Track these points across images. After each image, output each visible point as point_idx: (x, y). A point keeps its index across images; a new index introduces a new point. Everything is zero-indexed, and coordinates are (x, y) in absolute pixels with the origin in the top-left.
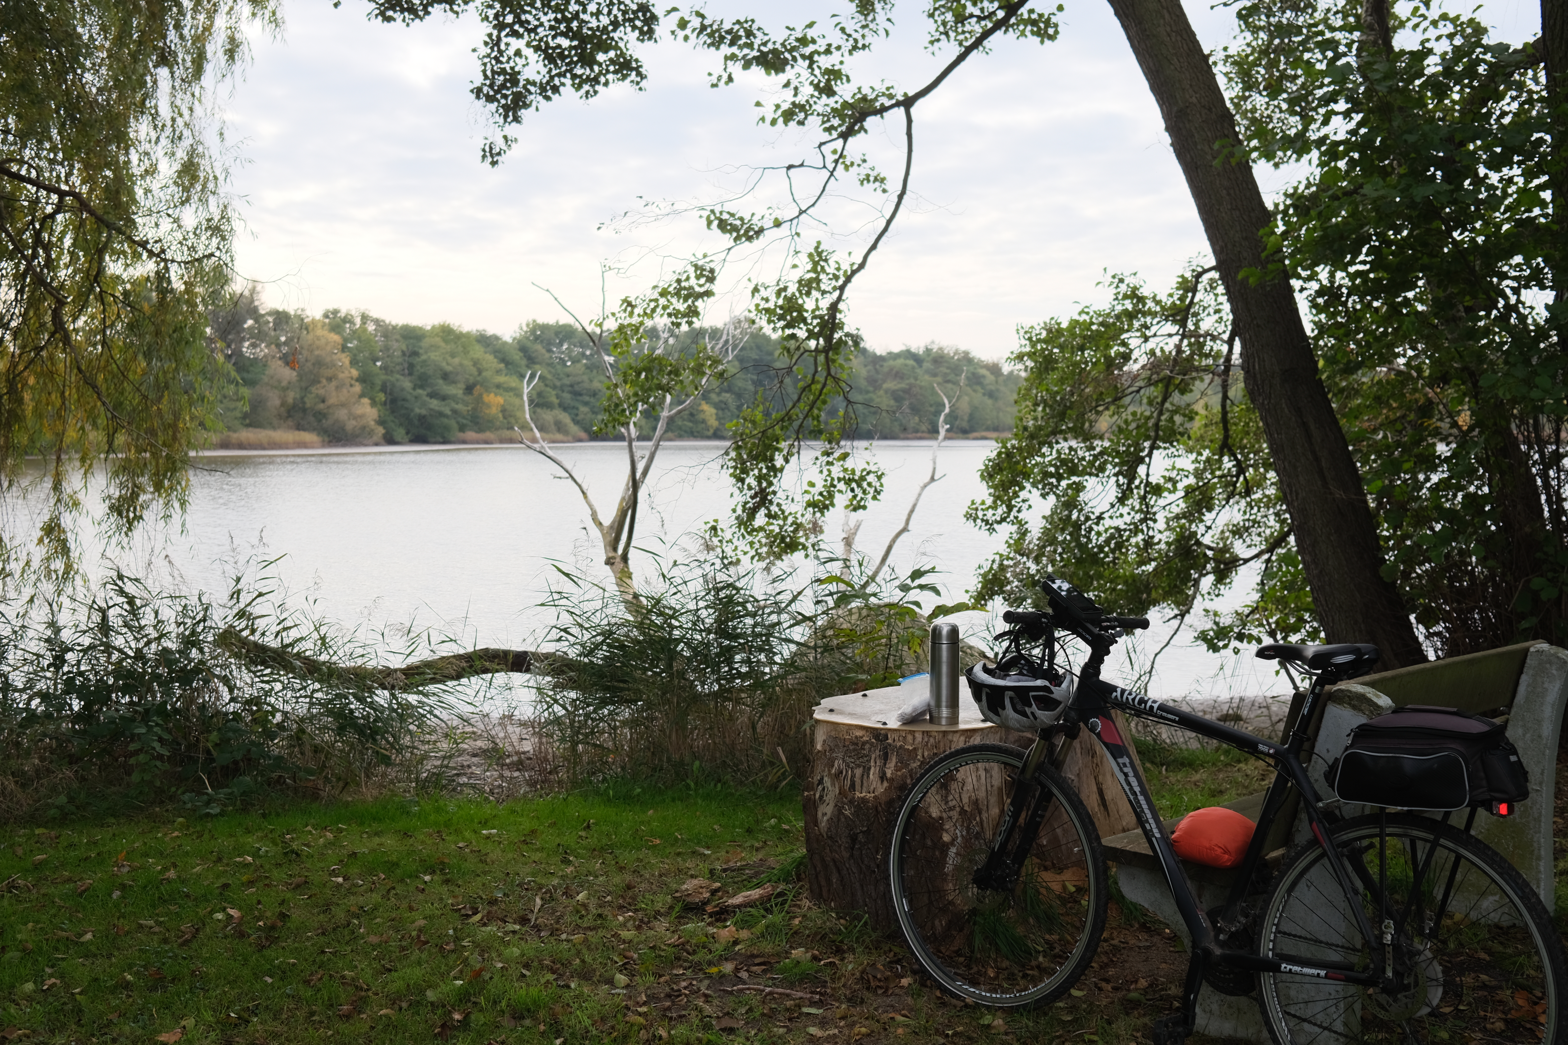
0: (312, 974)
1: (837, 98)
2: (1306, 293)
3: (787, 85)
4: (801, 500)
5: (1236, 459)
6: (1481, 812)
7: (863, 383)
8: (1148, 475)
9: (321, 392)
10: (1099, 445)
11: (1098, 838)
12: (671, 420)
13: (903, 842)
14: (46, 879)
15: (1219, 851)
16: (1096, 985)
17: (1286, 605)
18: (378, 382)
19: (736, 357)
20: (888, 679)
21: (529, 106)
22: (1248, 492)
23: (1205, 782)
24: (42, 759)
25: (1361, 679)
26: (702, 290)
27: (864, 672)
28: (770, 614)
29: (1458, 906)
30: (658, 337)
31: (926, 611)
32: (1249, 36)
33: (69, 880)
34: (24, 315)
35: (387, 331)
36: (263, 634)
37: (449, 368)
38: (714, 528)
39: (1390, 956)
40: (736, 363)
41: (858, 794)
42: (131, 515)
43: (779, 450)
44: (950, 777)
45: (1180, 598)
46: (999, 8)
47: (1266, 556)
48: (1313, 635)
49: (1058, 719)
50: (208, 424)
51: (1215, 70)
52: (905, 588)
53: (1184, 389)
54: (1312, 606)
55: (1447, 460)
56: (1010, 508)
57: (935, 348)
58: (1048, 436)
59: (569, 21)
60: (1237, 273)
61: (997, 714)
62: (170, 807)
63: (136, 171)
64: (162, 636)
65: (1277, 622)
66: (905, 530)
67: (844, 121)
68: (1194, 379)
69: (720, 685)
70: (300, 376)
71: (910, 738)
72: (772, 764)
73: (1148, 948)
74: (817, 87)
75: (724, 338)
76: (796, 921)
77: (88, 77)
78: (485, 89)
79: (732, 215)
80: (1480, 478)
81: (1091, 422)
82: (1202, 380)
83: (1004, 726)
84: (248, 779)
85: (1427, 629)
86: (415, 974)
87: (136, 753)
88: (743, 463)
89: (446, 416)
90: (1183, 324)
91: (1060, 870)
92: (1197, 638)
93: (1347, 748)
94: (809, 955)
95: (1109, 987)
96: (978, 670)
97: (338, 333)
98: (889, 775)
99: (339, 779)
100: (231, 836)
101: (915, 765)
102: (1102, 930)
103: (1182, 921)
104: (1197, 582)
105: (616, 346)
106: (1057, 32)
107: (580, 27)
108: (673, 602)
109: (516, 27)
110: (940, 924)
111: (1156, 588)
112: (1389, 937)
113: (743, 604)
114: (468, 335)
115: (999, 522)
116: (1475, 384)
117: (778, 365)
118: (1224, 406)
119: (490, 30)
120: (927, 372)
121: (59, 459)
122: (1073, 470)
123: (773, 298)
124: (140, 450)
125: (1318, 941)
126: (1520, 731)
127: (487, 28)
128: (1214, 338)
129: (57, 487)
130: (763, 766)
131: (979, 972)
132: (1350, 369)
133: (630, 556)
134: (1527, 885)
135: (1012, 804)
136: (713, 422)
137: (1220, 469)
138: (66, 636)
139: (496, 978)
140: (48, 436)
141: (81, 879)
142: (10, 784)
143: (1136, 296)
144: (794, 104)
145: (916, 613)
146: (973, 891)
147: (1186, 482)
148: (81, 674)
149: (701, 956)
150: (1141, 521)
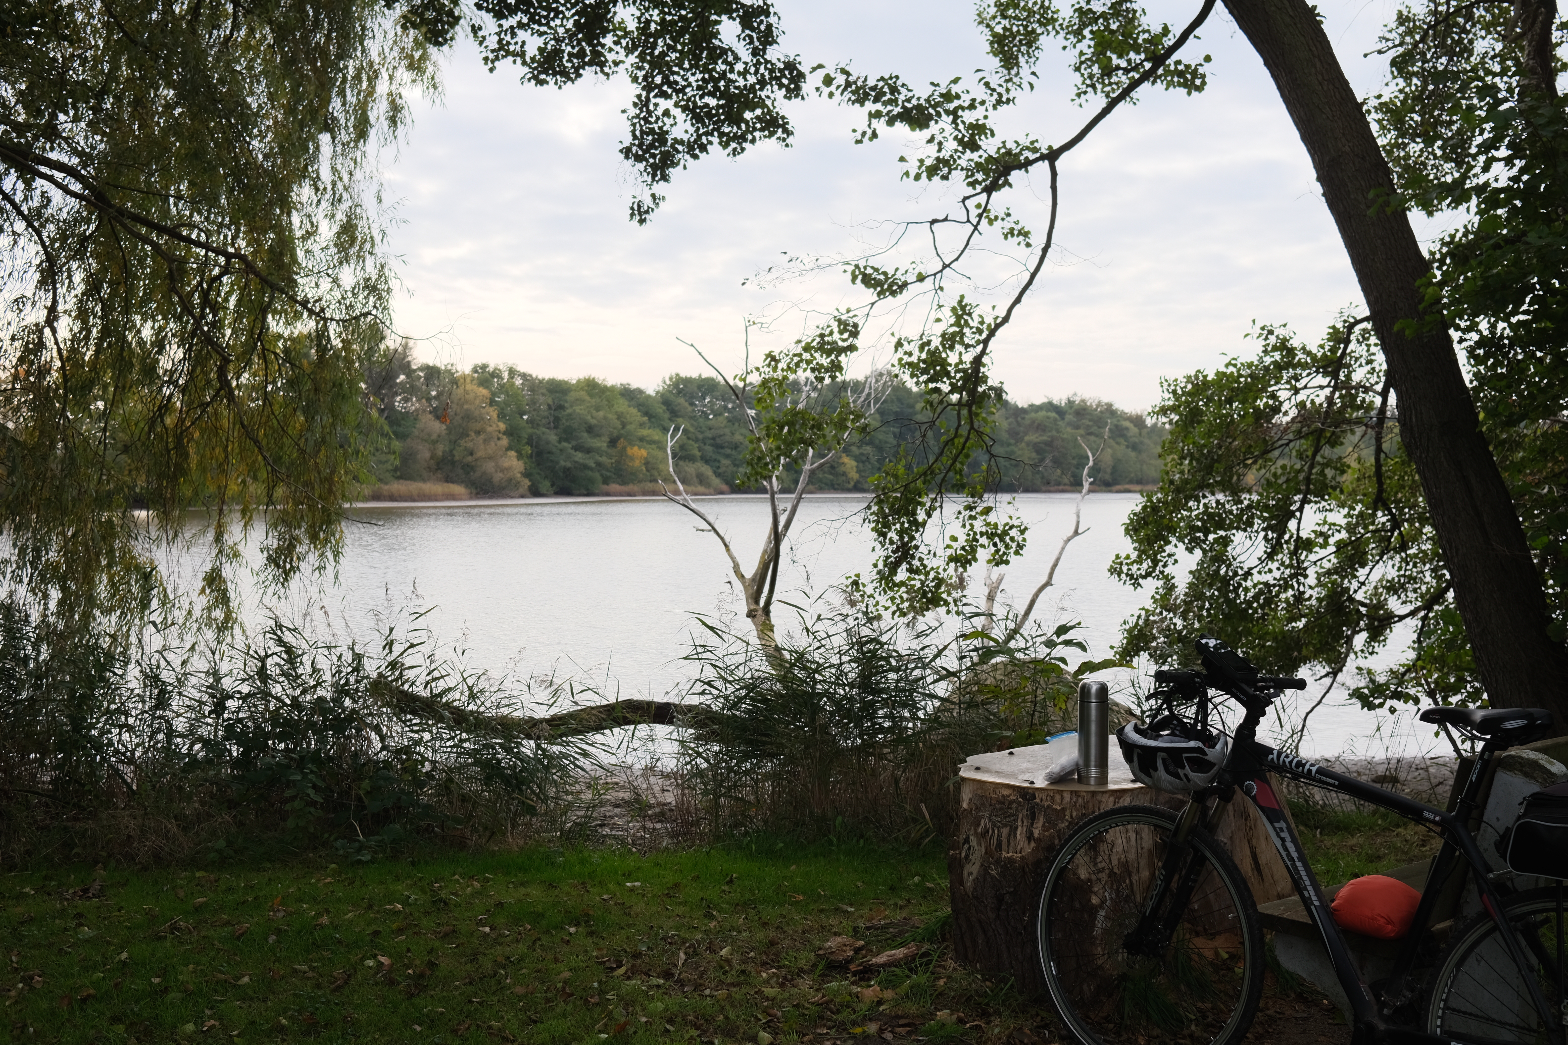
0: (459, 1024)
1: (981, 152)
2: (1465, 344)
3: (931, 140)
4: (943, 554)
5: (1391, 513)
7: (1004, 436)
8: (1298, 530)
9: (470, 445)
10: (1246, 498)
11: (1254, 905)
12: (812, 472)
13: (1051, 905)
14: (206, 922)
15: (1382, 921)
17: (1445, 664)
18: (525, 435)
19: (878, 410)
20: (1034, 737)
21: (678, 164)
22: (1404, 547)
23: (1361, 847)
24: (203, 803)
25: (1533, 745)
26: (845, 344)
27: (1008, 729)
28: (913, 669)
30: (800, 391)
31: (1072, 668)
32: (1401, 83)
33: (228, 923)
34: (190, 373)
35: (533, 384)
36: (413, 684)
37: (593, 422)
38: (855, 583)
40: (877, 416)
41: (1004, 854)
42: (288, 566)
43: (922, 504)
44: (1099, 838)
45: (1333, 656)
46: (1146, 60)
47: (1422, 613)
48: (1475, 696)
49: (1212, 782)
50: (362, 477)
51: (1369, 119)
52: (1050, 644)
53: (1335, 441)
54: (1473, 666)
56: (1155, 562)
57: (1077, 400)
58: (1194, 490)
59: (716, 81)
60: (1391, 324)
61: (1149, 775)
62: (323, 853)
63: (298, 233)
64: (318, 684)
65: (1436, 682)
66: (1048, 583)
67: (988, 175)
68: (1344, 432)
69: (863, 740)
70: (450, 430)
71: (1058, 797)
72: (915, 820)
73: (1305, 1019)
74: (960, 142)
75: (866, 391)
76: (941, 982)
77: (255, 143)
78: (634, 149)
79: (876, 270)
81: (1239, 476)
82: (1353, 432)
83: (1154, 788)
84: (398, 826)
86: (561, 1026)
87: (293, 798)
88: (885, 517)
89: (591, 469)
90: (1335, 376)
91: (1212, 936)
92: (1351, 696)
93: (1519, 818)
94: (954, 1017)
96: (1129, 730)
97: (487, 387)
98: (1036, 835)
99: (486, 829)
100: (381, 883)
101: (1063, 825)
102: (1259, 999)
103: (1343, 993)
104: (1349, 640)
105: (759, 400)
106: (1204, 83)
107: (727, 87)
108: (816, 656)
109: (665, 88)
110: (1089, 989)
111: (1307, 645)
113: (887, 659)
114: (612, 389)
115: (1145, 577)
117: (919, 418)
118: (1377, 459)
119: (639, 91)
120: (1069, 424)
121: (221, 511)
122: (1220, 525)
123: (916, 353)
124: (297, 503)
125: (1489, 1020)
127: (635, 90)
128: (1366, 390)
129: (219, 538)
130: (906, 822)
132: (1512, 422)
133: (772, 608)
135: (1164, 867)
136: (854, 475)
137: (1373, 523)
138: (227, 683)
139: (640, 1033)
140: (212, 489)
141: (239, 923)
142: (173, 827)
143: (1286, 347)
144: (938, 159)
145: (1062, 670)
146: (1122, 956)
147: (1338, 537)
148: (240, 721)
149: (845, 1015)
150: (1291, 576)
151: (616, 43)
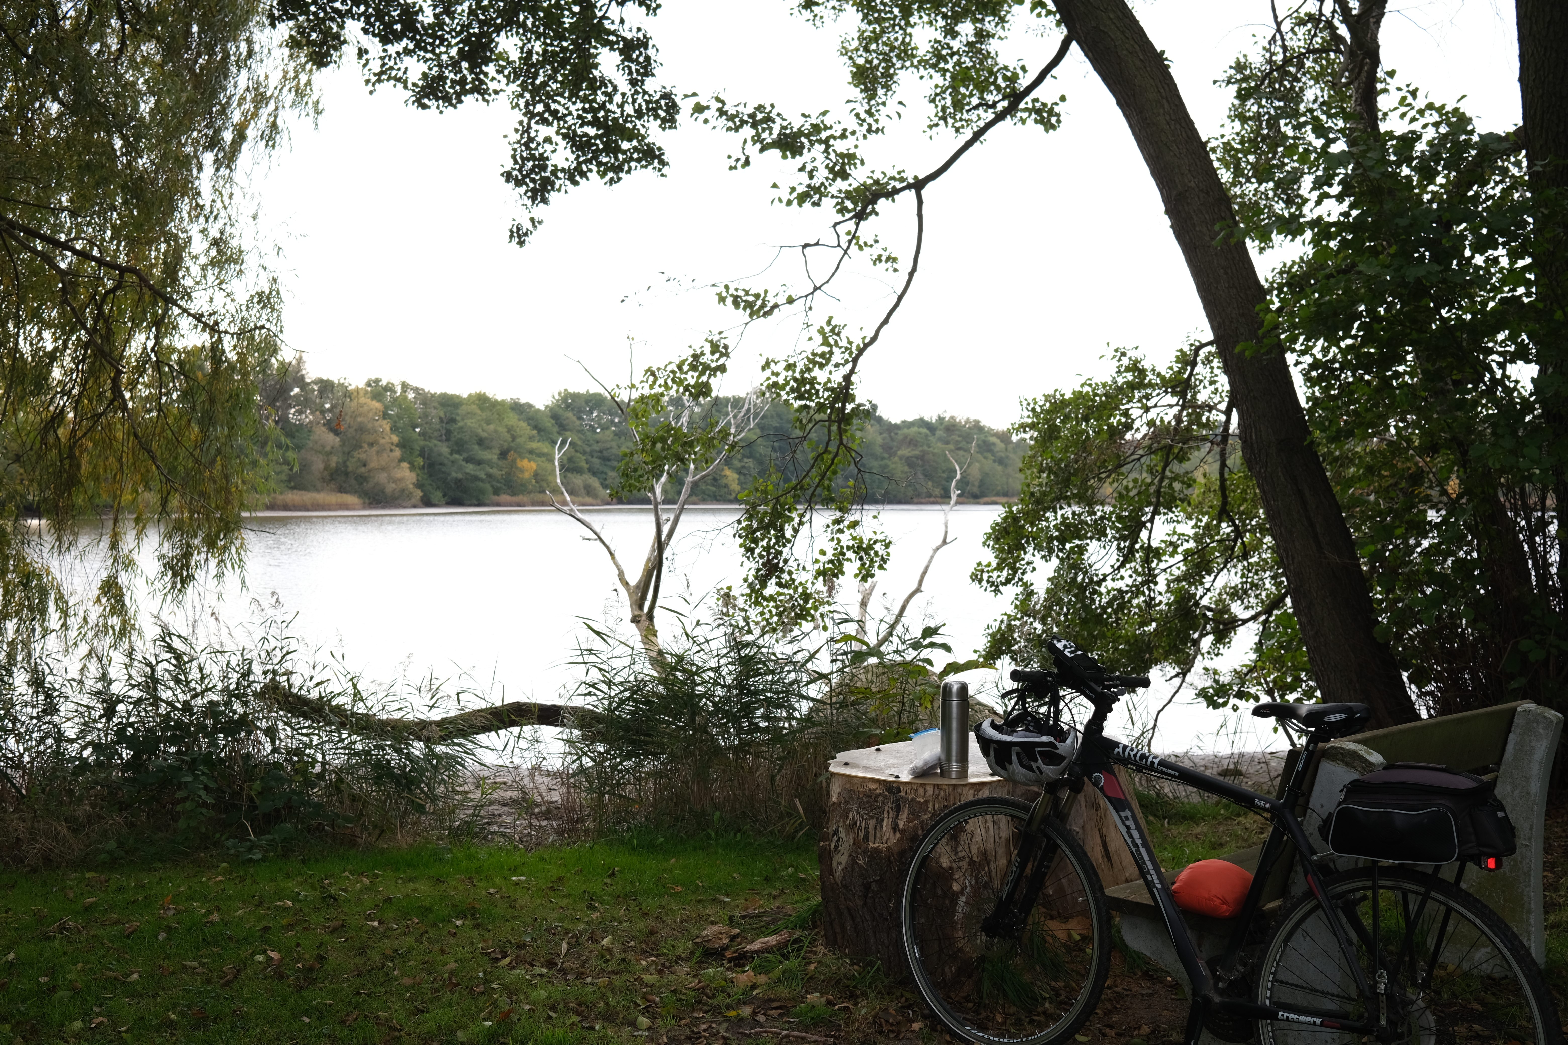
0: (347, 1015)
1: (850, 181)
2: (1300, 367)
3: (802, 169)
4: (812, 568)
5: (1234, 524)
6: (1471, 867)
7: (879, 450)
8: (1149, 539)
9: (363, 456)
10: (1099, 510)
11: (1101, 889)
12: (695, 484)
13: (914, 891)
14: (96, 921)
15: (1218, 901)
16: (1100, 1031)
17: (1283, 665)
18: (417, 447)
19: (758, 424)
20: (901, 735)
21: (558, 189)
22: (1245, 556)
23: (1205, 835)
24: (93, 805)
25: (1353, 737)
26: (716, 365)
27: (878, 727)
28: (789, 672)
29: (1449, 956)
31: (938, 668)
32: (1238, 126)
33: (118, 922)
34: (85, 384)
35: (426, 399)
36: (300, 688)
37: (484, 435)
38: (727, 596)
39: (1383, 1005)
40: (758, 431)
41: (871, 845)
42: (185, 574)
43: (791, 519)
44: (959, 829)
45: (1183, 657)
47: (1263, 617)
48: (1309, 694)
49: (1063, 774)
50: (259, 486)
51: (1213, 157)
52: (917, 647)
53: (1182, 458)
54: (1308, 666)
55: (1437, 526)
56: (1015, 570)
57: (947, 417)
58: (1052, 501)
59: (594, 111)
60: (1233, 348)
61: (1005, 768)
62: (214, 853)
64: (207, 689)
65: (1274, 681)
66: (918, 590)
67: (856, 204)
68: (1191, 448)
69: (741, 739)
70: (343, 443)
71: (921, 790)
72: (789, 815)
73: (1150, 995)
74: (831, 170)
75: (746, 406)
76: (812, 967)
78: (515, 174)
79: (747, 292)
80: (1470, 543)
81: (1094, 489)
82: (1199, 449)
83: (1010, 780)
84: (288, 826)
85: (1419, 688)
86: (447, 1015)
87: (184, 800)
88: (754, 532)
89: (482, 480)
90: (1183, 396)
91: (1066, 919)
92: (1198, 695)
93: (1340, 803)
94: (824, 999)
95: (1113, 1033)
96: (986, 726)
97: (379, 401)
98: (901, 826)
99: (375, 827)
100: (272, 880)
101: (926, 817)
102: (1106, 978)
103: (1183, 970)
104: (1196, 643)
106: (1059, 121)
107: (606, 117)
108: (696, 659)
109: (546, 115)
110: (950, 970)
111: (1157, 647)
112: (1382, 987)
113: (764, 662)
114: (503, 403)
115: (1005, 584)
116: (1464, 453)
118: (1222, 474)
119: (520, 117)
120: (940, 439)
121: (116, 520)
122: (1076, 535)
123: (783, 373)
124: (192, 512)
125: (1313, 990)
126: (1509, 788)
127: (518, 115)
128: (1211, 408)
129: (114, 546)
130: (781, 817)
131: (987, 1018)
132: (1343, 438)
133: (655, 614)
134: (1516, 937)
135: (1018, 855)
136: (735, 487)
137: (1218, 533)
139: (523, 1020)
140: (107, 498)
141: (129, 922)
142: (63, 830)
143: (1137, 369)
144: (809, 186)
145: (927, 671)
146: (981, 939)
147: (1186, 546)
148: (131, 725)
149: (721, 999)
150: (1143, 583)
151: (498, 72)
